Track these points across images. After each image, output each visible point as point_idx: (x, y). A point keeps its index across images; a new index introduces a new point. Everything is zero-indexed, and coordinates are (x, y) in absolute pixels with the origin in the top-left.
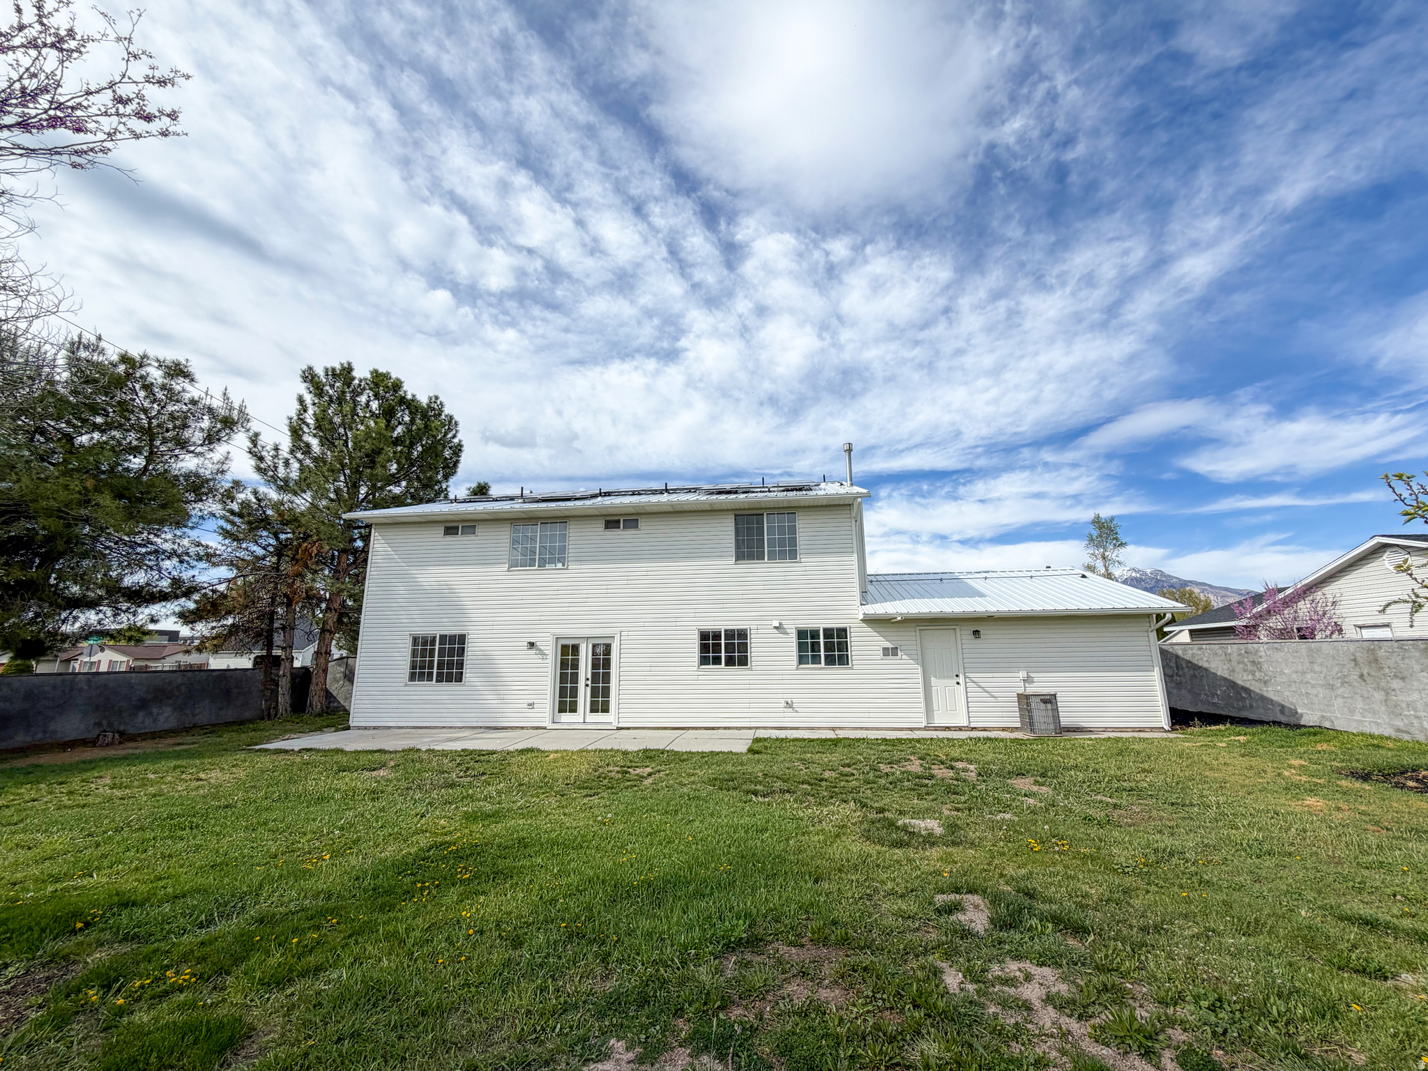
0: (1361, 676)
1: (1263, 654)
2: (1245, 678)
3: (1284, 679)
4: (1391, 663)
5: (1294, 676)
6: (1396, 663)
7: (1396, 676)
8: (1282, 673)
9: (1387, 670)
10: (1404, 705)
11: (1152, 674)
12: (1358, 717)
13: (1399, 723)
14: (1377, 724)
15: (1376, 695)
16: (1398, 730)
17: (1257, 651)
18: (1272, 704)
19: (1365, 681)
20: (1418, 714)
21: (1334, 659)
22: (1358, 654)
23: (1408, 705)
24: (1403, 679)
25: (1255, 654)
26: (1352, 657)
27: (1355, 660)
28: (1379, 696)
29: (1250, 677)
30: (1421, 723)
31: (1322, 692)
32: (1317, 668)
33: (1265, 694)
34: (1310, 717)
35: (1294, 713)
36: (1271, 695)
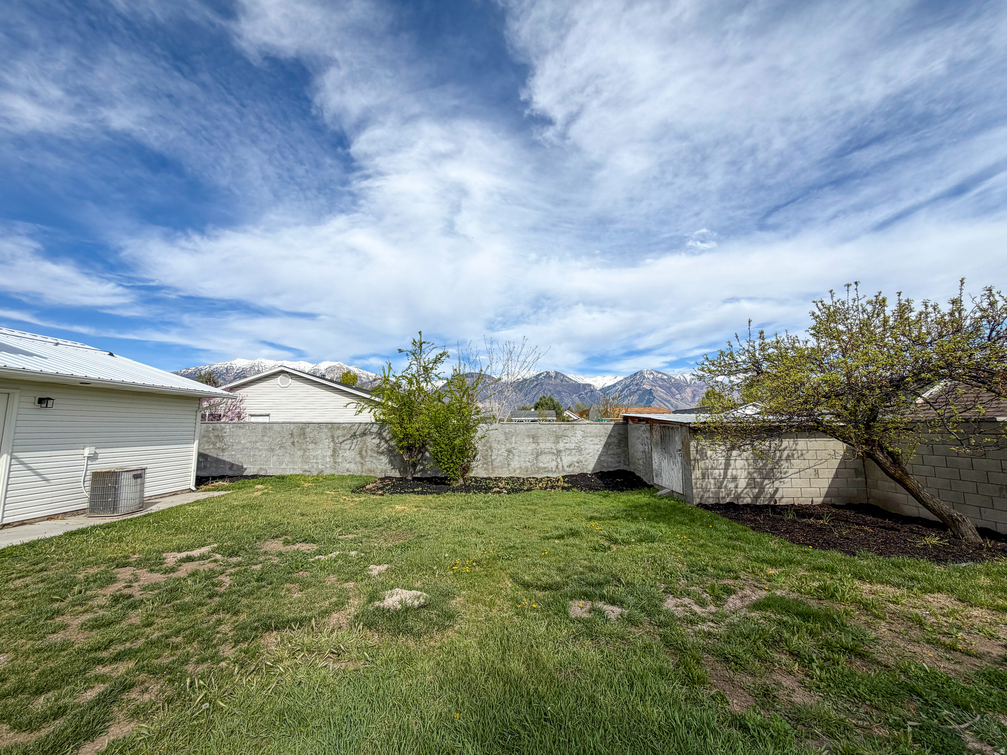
0: (293, 443)
1: (228, 430)
2: (206, 447)
3: (240, 447)
4: (311, 435)
5: (248, 445)
6: (315, 435)
7: (312, 442)
8: (239, 443)
9: (308, 439)
10: (312, 457)
11: (192, 445)
12: (284, 466)
13: (306, 467)
14: (294, 469)
15: (298, 453)
16: (305, 471)
17: (224, 428)
18: (224, 464)
19: (294, 445)
20: (318, 461)
21: (279, 433)
22: (295, 431)
23: (314, 457)
24: (315, 443)
25: (221, 430)
26: (291, 432)
27: (292, 434)
28: (299, 453)
29: (211, 446)
30: (318, 466)
31: (264, 453)
32: (266, 439)
33: (221, 458)
34: (250, 470)
35: (241, 468)
36: (226, 458)
